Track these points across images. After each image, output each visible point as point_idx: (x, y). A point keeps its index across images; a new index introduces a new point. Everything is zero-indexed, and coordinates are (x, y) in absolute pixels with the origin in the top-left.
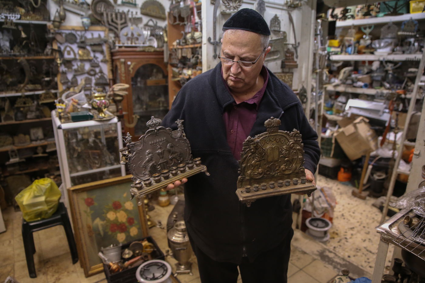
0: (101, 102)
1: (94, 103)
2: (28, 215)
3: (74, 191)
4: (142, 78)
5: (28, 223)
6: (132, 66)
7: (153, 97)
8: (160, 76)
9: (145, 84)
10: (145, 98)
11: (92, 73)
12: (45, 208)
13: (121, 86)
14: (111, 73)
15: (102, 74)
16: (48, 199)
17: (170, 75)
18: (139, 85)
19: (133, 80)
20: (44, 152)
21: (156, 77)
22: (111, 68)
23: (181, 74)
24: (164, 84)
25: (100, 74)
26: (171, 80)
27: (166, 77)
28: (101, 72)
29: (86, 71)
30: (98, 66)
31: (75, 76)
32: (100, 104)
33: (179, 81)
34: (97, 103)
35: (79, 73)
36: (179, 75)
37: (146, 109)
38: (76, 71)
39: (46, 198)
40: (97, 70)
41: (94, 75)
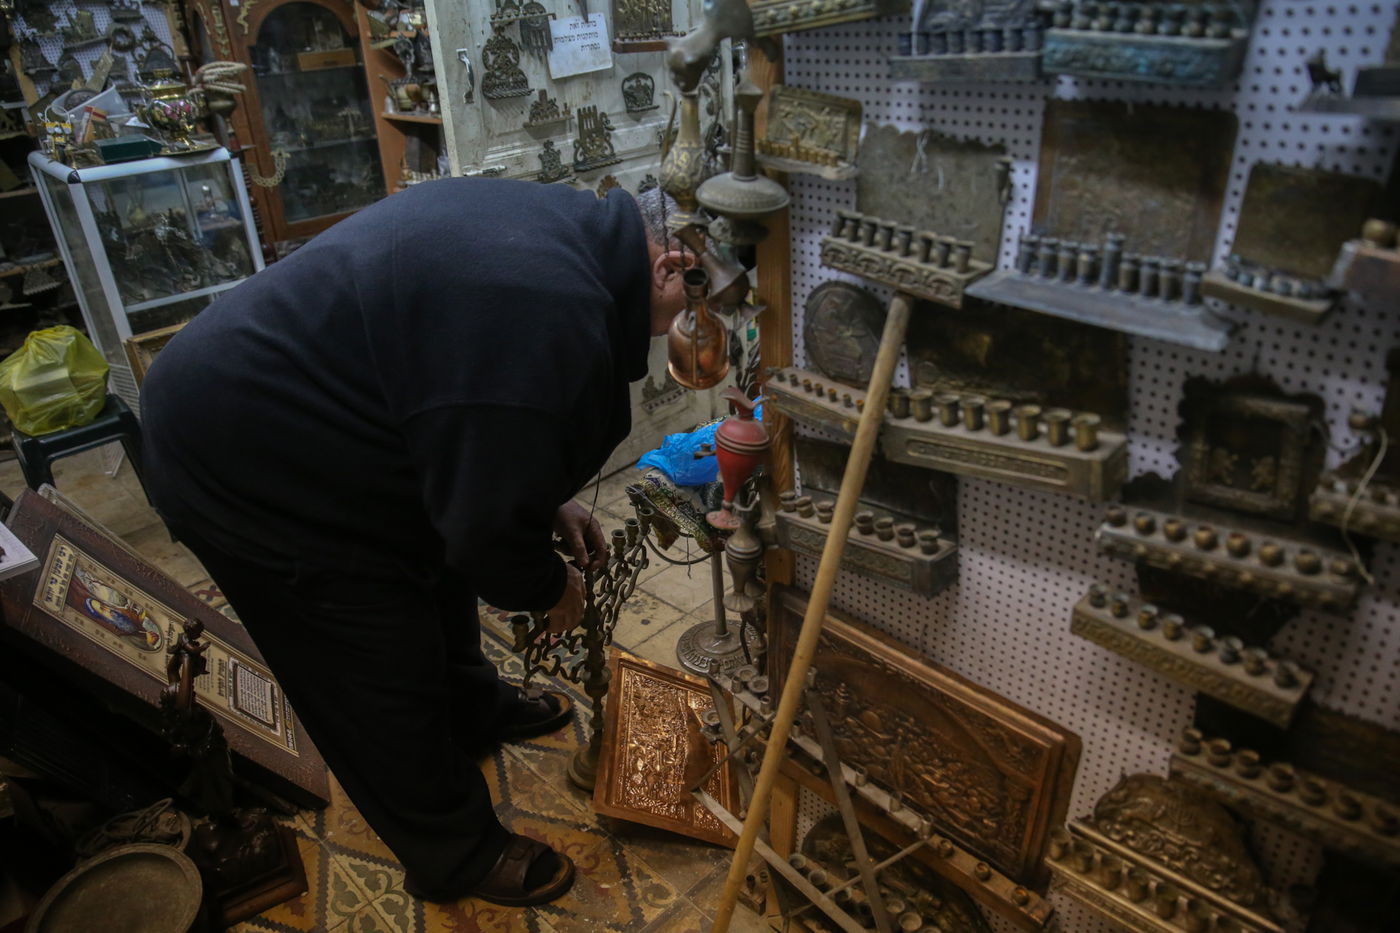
0: (175, 107)
1: (157, 109)
2: (33, 420)
3: (142, 344)
4: (281, 52)
5: (35, 440)
6: (244, 13)
7: (325, 108)
8: (337, 41)
9: (294, 65)
10: (301, 112)
11: (122, 41)
12: (74, 397)
13: (222, 66)
14: (181, 39)
15: (155, 44)
16: (77, 374)
17: (365, 34)
18: (275, 70)
19: (257, 55)
20: (18, 297)
21: (323, 45)
22: (178, 23)
23: (394, 28)
24: (352, 64)
25: (147, 45)
26: (369, 49)
27: (353, 42)
28: (150, 37)
29: (100, 38)
30: (138, 19)
31: (67, 54)
32: (173, 112)
33: (390, 49)
34: (164, 108)
35: (79, 43)
36: (389, 32)
37: (309, 143)
38: (68, 36)
39: (71, 372)
40: (137, 31)
41: (131, 48)
